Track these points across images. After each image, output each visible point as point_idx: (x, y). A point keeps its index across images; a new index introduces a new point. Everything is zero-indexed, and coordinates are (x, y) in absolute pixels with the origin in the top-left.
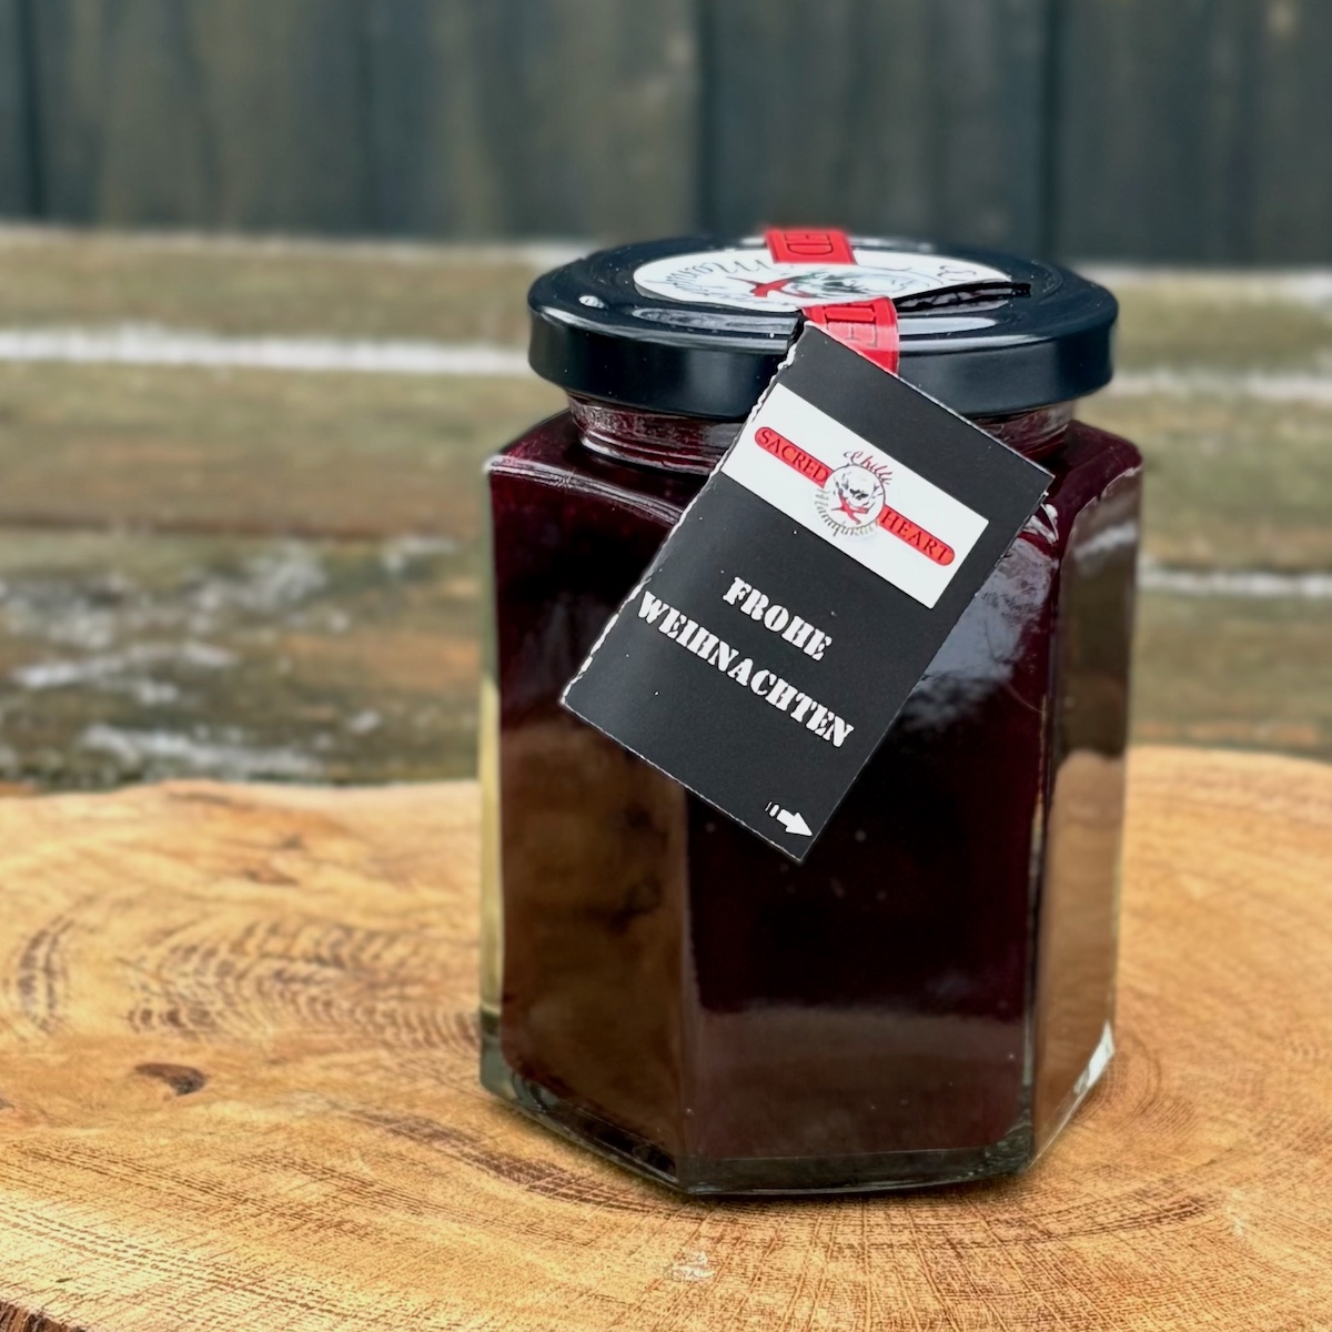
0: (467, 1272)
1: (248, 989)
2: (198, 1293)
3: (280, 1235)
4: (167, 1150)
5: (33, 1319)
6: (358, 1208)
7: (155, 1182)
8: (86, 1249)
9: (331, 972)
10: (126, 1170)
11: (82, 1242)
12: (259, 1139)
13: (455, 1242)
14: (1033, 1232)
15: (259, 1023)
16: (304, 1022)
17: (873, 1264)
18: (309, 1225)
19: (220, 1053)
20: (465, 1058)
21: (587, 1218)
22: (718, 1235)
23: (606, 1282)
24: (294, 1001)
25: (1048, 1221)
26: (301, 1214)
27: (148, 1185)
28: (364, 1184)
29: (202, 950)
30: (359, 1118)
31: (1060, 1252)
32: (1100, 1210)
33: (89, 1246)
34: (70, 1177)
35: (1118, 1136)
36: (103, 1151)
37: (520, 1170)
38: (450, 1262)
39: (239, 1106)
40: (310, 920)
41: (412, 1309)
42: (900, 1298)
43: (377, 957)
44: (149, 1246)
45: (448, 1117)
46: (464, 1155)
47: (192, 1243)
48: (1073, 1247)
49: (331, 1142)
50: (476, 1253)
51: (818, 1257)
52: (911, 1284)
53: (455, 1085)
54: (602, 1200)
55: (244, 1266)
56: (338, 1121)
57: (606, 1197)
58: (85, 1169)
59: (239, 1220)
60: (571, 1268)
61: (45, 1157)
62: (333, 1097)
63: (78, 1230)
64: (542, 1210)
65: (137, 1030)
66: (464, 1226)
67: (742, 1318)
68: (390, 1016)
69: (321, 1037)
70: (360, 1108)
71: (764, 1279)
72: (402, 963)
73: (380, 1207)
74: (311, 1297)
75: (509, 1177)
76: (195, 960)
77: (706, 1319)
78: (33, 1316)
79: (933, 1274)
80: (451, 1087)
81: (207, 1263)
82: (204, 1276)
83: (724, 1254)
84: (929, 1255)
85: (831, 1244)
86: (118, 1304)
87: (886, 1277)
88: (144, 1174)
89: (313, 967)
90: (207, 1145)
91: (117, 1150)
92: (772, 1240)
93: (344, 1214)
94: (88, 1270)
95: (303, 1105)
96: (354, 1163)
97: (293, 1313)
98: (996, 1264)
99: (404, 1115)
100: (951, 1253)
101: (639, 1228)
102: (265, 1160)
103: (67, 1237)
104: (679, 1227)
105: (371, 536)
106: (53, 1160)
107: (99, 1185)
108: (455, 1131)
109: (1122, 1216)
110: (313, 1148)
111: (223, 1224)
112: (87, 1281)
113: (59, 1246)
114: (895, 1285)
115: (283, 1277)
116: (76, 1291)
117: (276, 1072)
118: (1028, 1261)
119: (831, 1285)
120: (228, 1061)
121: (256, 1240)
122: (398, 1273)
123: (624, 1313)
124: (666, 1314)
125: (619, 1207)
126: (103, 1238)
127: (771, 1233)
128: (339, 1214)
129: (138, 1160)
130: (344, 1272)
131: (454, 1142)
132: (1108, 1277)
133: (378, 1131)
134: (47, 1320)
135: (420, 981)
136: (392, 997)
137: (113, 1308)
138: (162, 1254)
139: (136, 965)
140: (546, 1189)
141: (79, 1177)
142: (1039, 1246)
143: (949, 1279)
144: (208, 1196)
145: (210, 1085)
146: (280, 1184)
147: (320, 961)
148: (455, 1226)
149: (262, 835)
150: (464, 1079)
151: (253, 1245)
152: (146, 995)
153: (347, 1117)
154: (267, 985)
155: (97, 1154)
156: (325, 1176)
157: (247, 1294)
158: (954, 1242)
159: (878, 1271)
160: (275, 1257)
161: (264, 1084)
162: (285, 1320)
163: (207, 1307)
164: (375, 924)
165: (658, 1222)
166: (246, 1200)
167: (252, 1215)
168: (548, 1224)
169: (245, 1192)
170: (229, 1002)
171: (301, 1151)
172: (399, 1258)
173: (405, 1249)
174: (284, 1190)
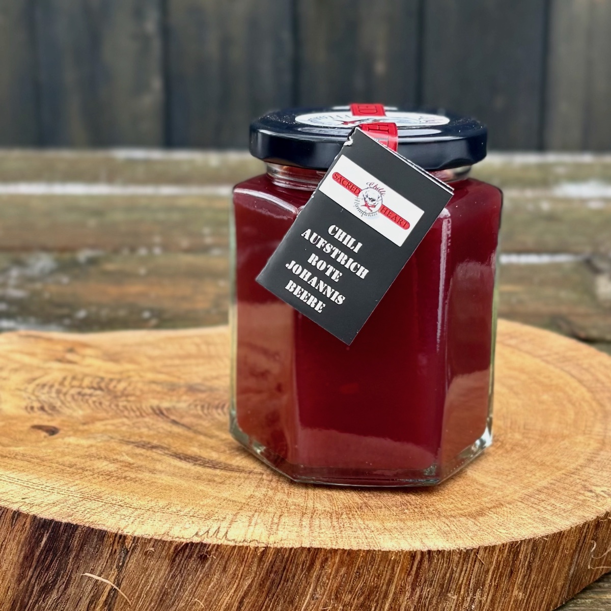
0: (178, 493)
1: (69, 398)
2: (77, 502)
3: (103, 481)
4: (52, 454)
5: (15, 512)
6: (130, 472)
7: (50, 464)
8: (30, 488)
9: (99, 392)
10: (38, 461)
11: (28, 485)
13: (171, 483)
15: (76, 410)
16: (93, 409)
18: (114, 478)
19: (63, 421)
21: (219, 474)
23: (232, 495)
24: (87, 402)
26: (110, 474)
27: (48, 465)
28: (130, 464)
29: (48, 385)
30: (122, 442)
33: (31, 486)
34: (17, 463)
36: (27, 454)
37: (189, 458)
38: (171, 490)
39: (76, 439)
40: (86, 375)
41: (161, 507)
42: (346, 499)
43: (115, 387)
44: (54, 486)
45: (156, 441)
46: (166, 454)
47: (70, 485)
49: (113, 450)
50: (180, 486)
52: (349, 494)
55: (93, 492)
56: (114, 443)
58: (22, 460)
59: (86, 477)
60: (218, 491)
61: (6, 457)
62: (110, 435)
63: (25, 481)
64: (201, 472)
65: (29, 413)
66: (173, 477)
67: (288, 507)
68: (125, 407)
69: (100, 415)
70: (121, 438)
71: (292, 494)
72: (125, 389)
73: (139, 471)
74: (121, 503)
75: (185, 461)
76: (47, 388)
77: (274, 508)
78: (15, 511)
81: (78, 492)
82: (78, 496)
83: (274, 485)
86: (48, 506)
88: (46, 462)
89: (92, 391)
90: (66, 452)
91: (33, 454)
93: (126, 474)
94: (33, 495)
95: (99, 438)
96: (124, 457)
97: (116, 508)
99: (139, 440)
101: (239, 477)
102: (90, 456)
103: (22, 484)
104: (254, 477)
106: (9, 458)
107: (29, 466)
108: (160, 445)
110: (107, 452)
111: (80, 478)
112: (34, 499)
113: (19, 487)
114: (343, 494)
115: (109, 496)
116: (30, 502)
117: (86, 427)
119: (318, 495)
120: (66, 423)
121: (95, 483)
122: (152, 494)
123: (242, 506)
124: (259, 506)
125: (230, 470)
126: (36, 484)
128: (124, 474)
129: (42, 457)
130: (131, 494)
131: (161, 449)
133: (131, 446)
134: (21, 512)
135: (132, 395)
136: (124, 401)
137: (46, 508)
138: (60, 489)
139: (25, 390)
140: (200, 465)
141: (20, 463)
144: (71, 469)
145: (61, 432)
146: (98, 464)
147: (95, 389)
148: (170, 477)
149: (59, 347)
151: (94, 485)
152: (30, 401)
153: (117, 442)
154: (76, 397)
155: (25, 455)
156: (115, 462)
157: (96, 502)
160: (103, 489)
161: (83, 432)
162: (114, 510)
163: (82, 507)
164: (111, 376)
165: (246, 475)
166: (87, 470)
167: (91, 475)
168: (204, 477)
169: (86, 467)
170: (63, 403)
171: (103, 453)
172: (151, 489)
173: (153, 486)
174: (100, 466)
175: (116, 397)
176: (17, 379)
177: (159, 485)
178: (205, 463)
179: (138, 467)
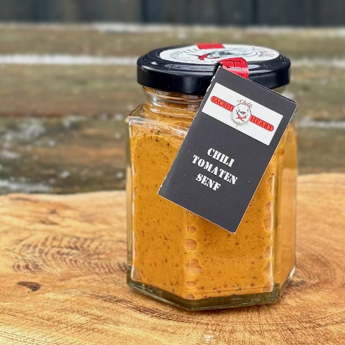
0: (137, 343)
1: (49, 257)
3: (75, 333)
4: (33, 308)
6: (98, 324)
7: (32, 318)
8: (14, 340)
9: (75, 251)
10: (22, 315)
11: (12, 338)
12: (62, 304)
13: (131, 334)
14: (315, 325)
15: (55, 268)
16: (69, 267)
17: (266, 336)
18: (84, 330)
19: (44, 278)
20: (122, 277)
21: (171, 325)
22: (214, 329)
24: (65, 261)
25: (319, 321)
26: (81, 326)
27: (30, 319)
28: (98, 317)
29: (33, 246)
30: (92, 296)
31: (325, 330)
32: (335, 317)
33: (15, 338)
34: (4, 317)
35: (336, 294)
36: (13, 309)
37: (147, 311)
38: (131, 340)
39: (54, 294)
40: (65, 235)
43: (89, 246)
44: (34, 338)
45: (121, 295)
46: (128, 307)
47: (48, 336)
48: (328, 329)
49: (85, 304)
50: (139, 337)
51: (247, 335)
52: (279, 342)
53: (121, 285)
54: (175, 319)
56: (86, 297)
57: (176, 318)
58: (8, 315)
59: (61, 329)
60: (170, 340)
62: (83, 290)
63: (10, 334)
64: (157, 323)
65: (16, 271)
66: (133, 328)
68: (96, 264)
69: (76, 272)
70: (92, 293)
71: (232, 342)
72: (97, 248)
73: (105, 324)
75: (145, 313)
76: (31, 249)
79: (285, 339)
80: (120, 286)
81: (54, 343)
83: (217, 335)
84: (283, 333)
85: (251, 330)
87: (270, 340)
88: (28, 316)
89: (69, 250)
90: (46, 306)
91: (17, 309)
92: (232, 330)
93: (94, 326)
95: (74, 293)
96: (94, 311)
98: (305, 335)
99: (107, 295)
100: (289, 332)
101: (189, 327)
102: (65, 310)
103: (7, 336)
104: (201, 327)
105: (58, 116)
107: (14, 320)
108: (124, 299)
109: (342, 319)
110: (80, 306)
111: (56, 330)
113: (5, 339)
114: (274, 342)
117: (63, 283)
118: (314, 333)
120: (47, 280)
121: (68, 335)
122: (115, 344)
125: (181, 321)
126: (19, 336)
127: (231, 327)
128: (92, 326)
129: (25, 311)
131: (124, 303)
132: (341, 338)
133: (99, 300)
135: (103, 253)
136: (96, 259)
138: (39, 340)
139: (13, 251)
140: (157, 317)
141: (7, 317)
142: (317, 329)
143: (291, 340)
144: (49, 322)
145: (42, 288)
146: (71, 318)
147: (71, 248)
148: (130, 328)
149: (44, 210)
150: (123, 283)
151: (67, 336)
152: (17, 260)
153: (88, 296)
154: (55, 256)
155: (11, 310)
156: (85, 315)
158: (290, 328)
159: (267, 338)
160: (75, 340)
161: (60, 287)
164: (86, 236)
165: (194, 326)
166: (62, 323)
167: (65, 328)
168: (159, 327)
169: (61, 320)
170: (44, 262)
171: (76, 307)
172: (114, 339)
173: (116, 336)
174: (73, 319)
175: (89, 255)
176: (6, 240)
177: (121, 335)
178: (160, 315)
179: (104, 320)
